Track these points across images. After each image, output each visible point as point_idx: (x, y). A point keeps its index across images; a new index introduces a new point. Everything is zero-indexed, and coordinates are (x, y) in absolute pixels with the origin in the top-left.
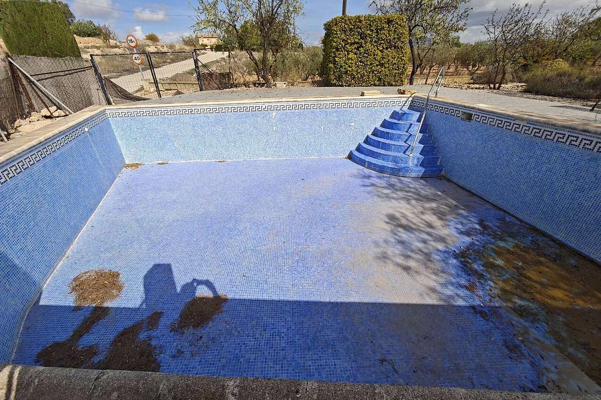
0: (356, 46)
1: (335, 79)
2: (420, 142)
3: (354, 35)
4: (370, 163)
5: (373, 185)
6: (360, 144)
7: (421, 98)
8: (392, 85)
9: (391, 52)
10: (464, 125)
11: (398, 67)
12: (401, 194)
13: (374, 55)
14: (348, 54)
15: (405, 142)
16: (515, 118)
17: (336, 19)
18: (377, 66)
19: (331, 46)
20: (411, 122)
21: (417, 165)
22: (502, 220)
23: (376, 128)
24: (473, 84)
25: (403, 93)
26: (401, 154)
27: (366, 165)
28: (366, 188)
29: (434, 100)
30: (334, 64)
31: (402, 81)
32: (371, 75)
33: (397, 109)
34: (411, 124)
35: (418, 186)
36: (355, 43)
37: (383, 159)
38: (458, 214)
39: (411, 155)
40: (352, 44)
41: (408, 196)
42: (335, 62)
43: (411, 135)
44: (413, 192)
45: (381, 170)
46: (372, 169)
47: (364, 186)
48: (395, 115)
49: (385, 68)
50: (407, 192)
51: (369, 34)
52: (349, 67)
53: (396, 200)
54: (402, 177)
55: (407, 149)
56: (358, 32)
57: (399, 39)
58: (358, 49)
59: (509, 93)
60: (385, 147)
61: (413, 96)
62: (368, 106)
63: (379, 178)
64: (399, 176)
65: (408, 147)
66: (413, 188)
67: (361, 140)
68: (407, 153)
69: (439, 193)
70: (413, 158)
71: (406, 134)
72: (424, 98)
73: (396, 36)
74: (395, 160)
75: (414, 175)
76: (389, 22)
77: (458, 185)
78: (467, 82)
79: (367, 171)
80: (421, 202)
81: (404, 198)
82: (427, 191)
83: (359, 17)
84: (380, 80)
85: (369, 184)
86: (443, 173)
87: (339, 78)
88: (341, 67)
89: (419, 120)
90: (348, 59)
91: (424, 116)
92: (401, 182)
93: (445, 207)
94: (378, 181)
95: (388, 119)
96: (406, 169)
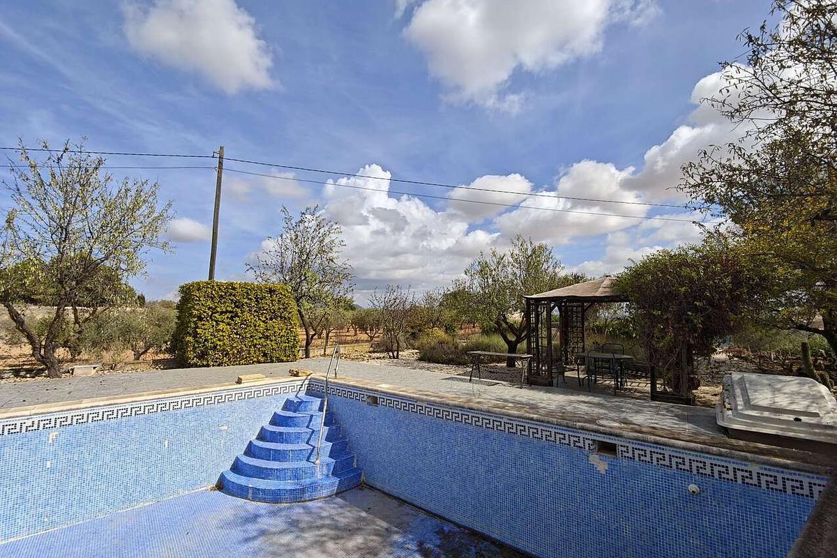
0: (229, 315)
1: (195, 357)
2: (328, 439)
3: (225, 302)
4: (256, 490)
5: (263, 533)
6: (237, 459)
7: (319, 380)
8: (282, 361)
9: (277, 324)
10: (372, 411)
11: (287, 339)
12: (310, 536)
13: (255, 326)
14: (217, 324)
15: (307, 443)
16: (417, 400)
17: (198, 284)
18: (260, 338)
19: (191, 314)
20: (311, 413)
21: (327, 476)
22: (440, 532)
23: (263, 427)
24: (374, 352)
25: (297, 375)
26: (303, 464)
27: (250, 496)
28: (251, 544)
29: (334, 383)
30: (195, 337)
31: (295, 355)
32: (252, 349)
33: (292, 397)
34: (312, 416)
35: (333, 512)
36: (227, 312)
37: (278, 478)
38: (393, 544)
39: (318, 462)
40: (222, 313)
41: (322, 536)
42: (195, 335)
43: (313, 432)
44: (328, 527)
45: (274, 497)
46: (260, 500)
47: (247, 540)
48: (288, 405)
49: (271, 341)
50: (319, 528)
51: (246, 303)
52: (219, 340)
53: (302, 552)
54: (309, 500)
55: (311, 454)
56: (232, 300)
57: (285, 309)
58: (232, 318)
59: (407, 364)
60: (278, 456)
61: (309, 377)
62: (249, 397)
63: (273, 514)
64: (305, 501)
65: (312, 451)
66: (327, 517)
67: (239, 451)
68: (312, 459)
69: (364, 514)
70: (321, 467)
71: (308, 430)
72: (323, 381)
73: (281, 306)
74: (296, 475)
75: (325, 492)
76: (271, 291)
77: (384, 493)
78: (368, 350)
79: (251, 506)
80: (341, 541)
81: (315, 544)
82: (347, 516)
83: (232, 284)
84: (265, 355)
85: (255, 534)
86: (363, 478)
87: (202, 356)
88: (206, 340)
89: (321, 409)
90: (218, 331)
91: (326, 403)
92: (308, 511)
93: (374, 538)
94: (272, 521)
95: (280, 412)
96: (314, 487)
